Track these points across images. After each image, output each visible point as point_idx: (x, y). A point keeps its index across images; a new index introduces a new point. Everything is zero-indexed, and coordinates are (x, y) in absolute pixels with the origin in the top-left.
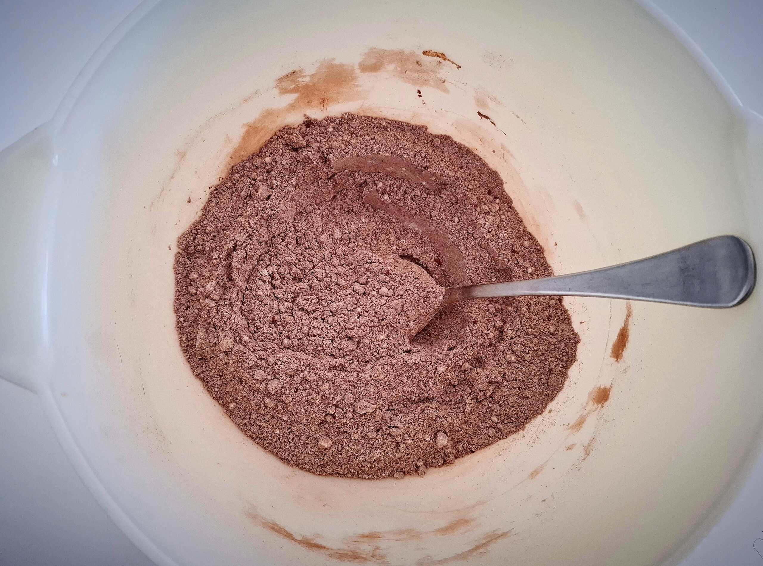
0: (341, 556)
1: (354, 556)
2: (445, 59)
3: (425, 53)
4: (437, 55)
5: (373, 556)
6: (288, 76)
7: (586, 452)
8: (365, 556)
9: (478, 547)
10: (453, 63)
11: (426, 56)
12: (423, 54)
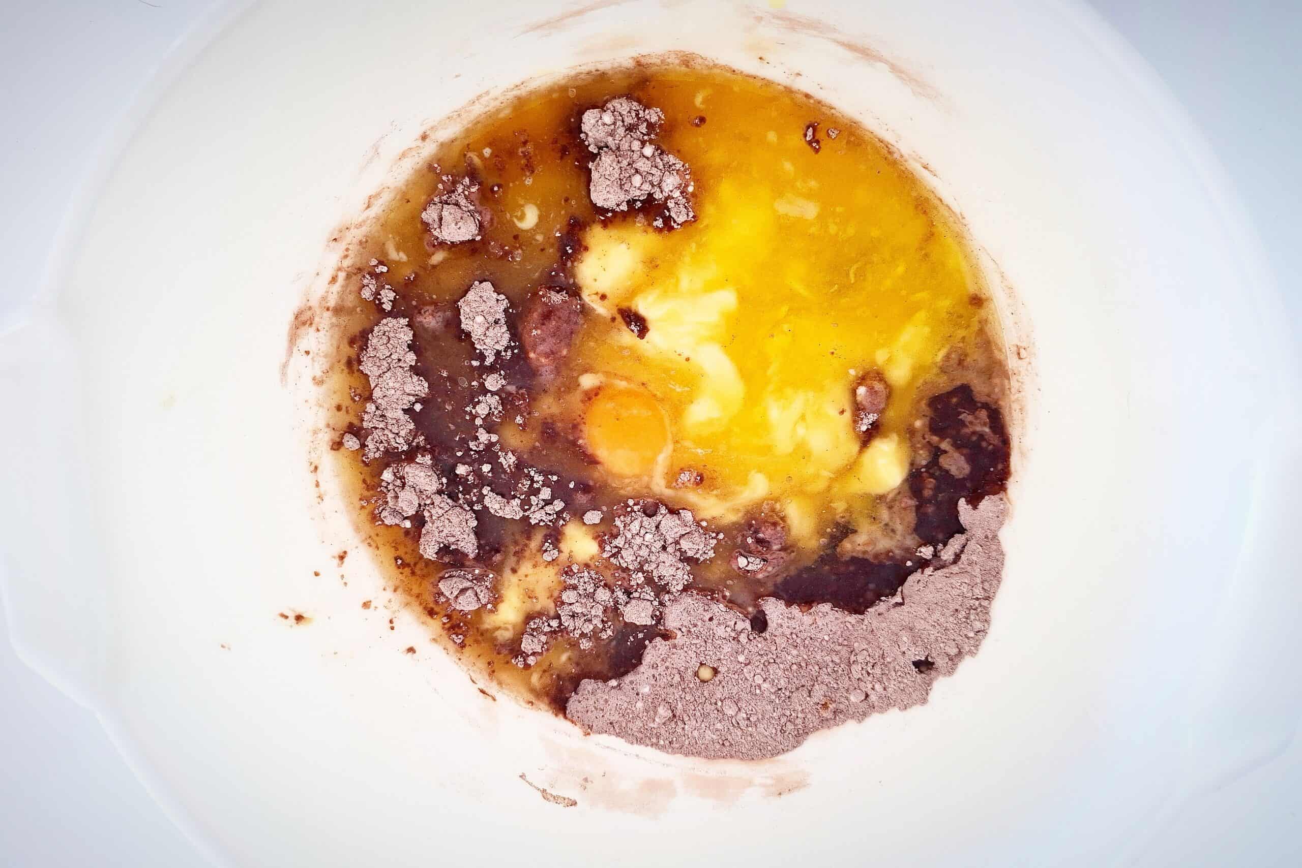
0: (814, 26)
1: (793, 23)
2: (544, 791)
3: (574, 803)
4: (556, 798)
5: (759, 19)
6: (789, 790)
7: (376, 150)
8: (774, 21)
9: (580, 12)
10: (531, 784)
11: (572, 798)
12: (576, 803)
